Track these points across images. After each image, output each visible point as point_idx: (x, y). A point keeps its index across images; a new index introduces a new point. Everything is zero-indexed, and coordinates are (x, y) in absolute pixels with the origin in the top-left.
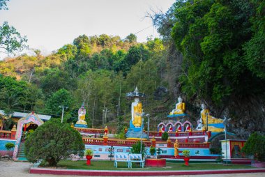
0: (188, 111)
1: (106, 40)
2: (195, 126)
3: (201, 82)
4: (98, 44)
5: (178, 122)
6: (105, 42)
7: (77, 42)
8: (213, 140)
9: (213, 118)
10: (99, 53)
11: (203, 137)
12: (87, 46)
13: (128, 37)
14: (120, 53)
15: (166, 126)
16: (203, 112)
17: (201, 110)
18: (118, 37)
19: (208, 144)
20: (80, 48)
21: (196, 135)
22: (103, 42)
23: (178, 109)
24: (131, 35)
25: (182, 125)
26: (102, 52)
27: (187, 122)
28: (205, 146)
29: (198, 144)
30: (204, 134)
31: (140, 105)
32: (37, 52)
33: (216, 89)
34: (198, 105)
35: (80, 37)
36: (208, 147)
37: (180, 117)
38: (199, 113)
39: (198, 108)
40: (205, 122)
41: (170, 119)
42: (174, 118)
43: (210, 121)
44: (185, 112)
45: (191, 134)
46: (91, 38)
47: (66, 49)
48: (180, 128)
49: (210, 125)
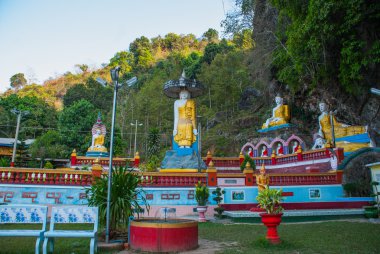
0: (294, 120)
1: (175, 41)
2: (310, 145)
3: (312, 43)
4: (163, 48)
5: (277, 139)
6: (173, 44)
7: (134, 47)
8: (350, 165)
9: (343, 125)
10: (165, 59)
11: (326, 160)
12: (148, 52)
13: (206, 34)
14: (194, 56)
15: (256, 148)
16: (323, 118)
17: (319, 114)
18: (192, 36)
19: (339, 174)
20: (138, 54)
21: (311, 158)
22: (170, 44)
23: (277, 117)
24: (210, 30)
25: (285, 144)
26: (169, 58)
27: (293, 137)
28: (333, 179)
29: (317, 177)
30: (328, 156)
31: (190, 104)
32: (84, 68)
33: (346, 51)
34: (312, 108)
35: (138, 40)
36: (340, 182)
37: (281, 131)
38: (317, 121)
39: (314, 113)
40: (329, 137)
41: (264, 135)
42: (271, 133)
43: (339, 133)
44: (289, 120)
45: (301, 157)
46: (153, 40)
47: (119, 58)
48: (281, 151)
49: (340, 140)
